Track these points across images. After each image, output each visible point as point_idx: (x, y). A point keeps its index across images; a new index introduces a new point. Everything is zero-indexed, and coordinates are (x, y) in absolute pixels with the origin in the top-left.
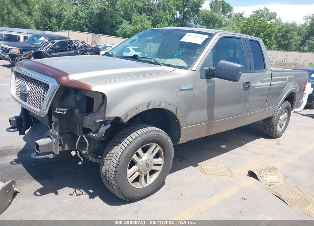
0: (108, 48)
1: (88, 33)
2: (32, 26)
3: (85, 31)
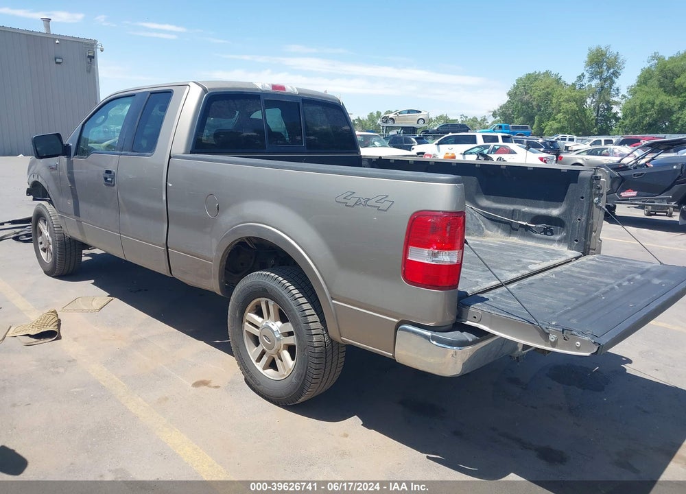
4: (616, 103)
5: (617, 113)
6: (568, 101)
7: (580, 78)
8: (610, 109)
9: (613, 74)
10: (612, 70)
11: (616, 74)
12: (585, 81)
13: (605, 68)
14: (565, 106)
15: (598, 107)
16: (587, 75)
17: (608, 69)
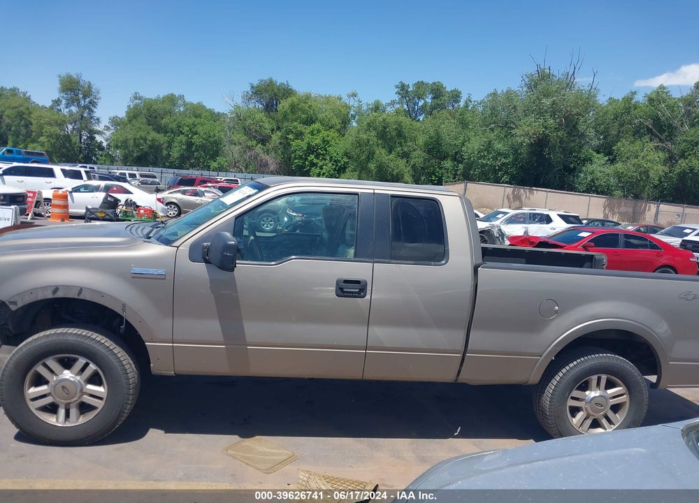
0: (500, 216)
1: (506, 185)
2: (407, 177)
3: (503, 183)
4: (99, 133)
5: (101, 142)
6: (50, 124)
7: (57, 102)
8: (92, 138)
9: (90, 103)
10: (88, 100)
11: (93, 104)
12: (62, 106)
13: (81, 96)
14: (47, 128)
15: (81, 134)
16: (64, 102)
17: (85, 97)
